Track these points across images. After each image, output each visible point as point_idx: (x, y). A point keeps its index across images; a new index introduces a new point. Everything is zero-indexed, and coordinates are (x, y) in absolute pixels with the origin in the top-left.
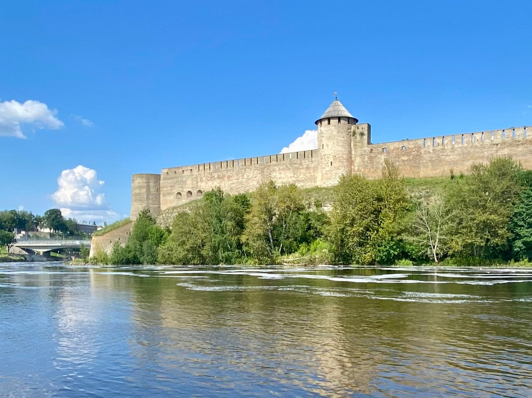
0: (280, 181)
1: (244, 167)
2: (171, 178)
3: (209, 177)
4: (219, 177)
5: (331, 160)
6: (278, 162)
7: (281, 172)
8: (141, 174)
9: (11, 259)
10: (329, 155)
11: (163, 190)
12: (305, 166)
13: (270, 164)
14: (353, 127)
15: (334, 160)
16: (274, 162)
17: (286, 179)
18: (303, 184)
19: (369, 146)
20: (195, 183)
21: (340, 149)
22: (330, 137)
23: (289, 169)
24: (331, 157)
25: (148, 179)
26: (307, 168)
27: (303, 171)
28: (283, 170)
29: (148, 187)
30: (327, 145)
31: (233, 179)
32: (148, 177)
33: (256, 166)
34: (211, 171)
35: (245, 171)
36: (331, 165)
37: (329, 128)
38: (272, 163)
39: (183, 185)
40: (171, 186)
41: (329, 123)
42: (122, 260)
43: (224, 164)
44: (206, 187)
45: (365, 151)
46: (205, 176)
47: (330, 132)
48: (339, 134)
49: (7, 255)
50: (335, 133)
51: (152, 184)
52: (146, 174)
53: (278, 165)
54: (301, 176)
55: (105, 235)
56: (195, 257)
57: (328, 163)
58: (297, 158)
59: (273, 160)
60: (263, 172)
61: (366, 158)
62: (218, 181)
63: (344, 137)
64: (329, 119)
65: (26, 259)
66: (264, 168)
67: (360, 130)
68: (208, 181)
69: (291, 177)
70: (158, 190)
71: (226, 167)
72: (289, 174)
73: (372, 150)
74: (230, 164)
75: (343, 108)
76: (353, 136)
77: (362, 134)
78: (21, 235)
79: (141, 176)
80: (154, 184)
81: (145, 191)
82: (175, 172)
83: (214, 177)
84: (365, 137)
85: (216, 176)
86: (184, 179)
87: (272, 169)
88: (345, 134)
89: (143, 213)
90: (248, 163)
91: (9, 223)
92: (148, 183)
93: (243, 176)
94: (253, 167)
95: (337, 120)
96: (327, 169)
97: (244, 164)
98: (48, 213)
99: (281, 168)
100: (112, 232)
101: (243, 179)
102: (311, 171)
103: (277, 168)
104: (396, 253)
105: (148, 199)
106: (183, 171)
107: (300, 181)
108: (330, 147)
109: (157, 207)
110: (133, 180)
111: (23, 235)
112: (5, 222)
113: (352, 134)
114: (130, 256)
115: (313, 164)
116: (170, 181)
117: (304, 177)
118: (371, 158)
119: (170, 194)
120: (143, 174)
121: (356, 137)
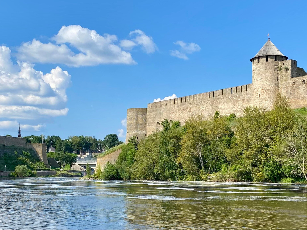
0: (224, 111)
1: (200, 101)
2: (154, 111)
3: (177, 109)
4: (184, 110)
5: (260, 92)
6: (223, 96)
7: (225, 104)
8: (132, 109)
9: (69, 175)
10: (258, 88)
11: (149, 121)
12: (242, 98)
13: (217, 97)
14: (280, 64)
15: (262, 93)
16: (220, 96)
17: (229, 109)
18: (240, 113)
19: (292, 79)
20: (168, 114)
21: (268, 83)
22: (259, 73)
23: (231, 101)
24: (259, 90)
25: (137, 112)
26: (243, 100)
27: (240, 102)
28: (226, 102)
29: (137, 118)
30: (257, 80)
31: (193, 110)
32: (137, 110)
33: (209, 99)
34: (179, 105)
35: (201, 104)
36: (260, 97)
37: (258, 66)
38: (219, 96)
39: (161, 117)
40: (153, 118)
41: (259, 62)
42: (109, 176)
43: (187, 98)
44: (175, 117)
45: (289, 84)
46: (175, 109)
47: (259, 69)
48: (267, 71)
49: (66, 172)
50: (263, 70)
51: (140, 116)
52: (136, 109)
53: (223, 98)
54: (239, 107)
55: (105, 157)
56: (150, 174)
57: (257, 95)
58: (236, 92)
59: (220, 94)
60: (213, 104)
61: (290, 90)
62: (183, 112)
63: (271, 73)
64: (258, 58)
65: (82, 174)
66: (214, 101)
67: (285, 66)
68: (177, 112)
69: (232, 108)
70: (145, 121)
71: (188, 101)
72: (231, 105)
73: (294, 82)
74: (191, 98)
75: (274, 48)
76: (280, 71)
77: (287, 69)
78: (85, 156)
79: (132, 110)
80: (141, 116)
81: (134, 122)
82: (156, 106)
83: (180, 109)
84: (289, 71)
85: (182, 109)
86: (161, 112)
87: (219, 102)
88: (271, 70)
89: (132, 140)
90: (203, 97)
91: (77, 146)
92: (137, 115)
93: (199, 108)
94: (206, 100)
95: (265, 59)
96: (257, 100)
97: (200, 98)
98: (108, 138)
99: (225, 100)
100: (110, 154)
101: (200, 110)
102: (246, 103)
103: (222, 101)
104: (279, 172)
105: (137, 128)
106: (161, 105)
107: (238, 111)
108: (258, 82)
109: (143, 135)
110: (127, 114)
111: (87, 155)
112: (74, 146)
113: (279, 69)
114: (113, 172)
115: (247, 97)
116: (152, 114)
117: (241, 107)
118: (293, 90)
119: (152, 123)
120: (133, 108)
121: (282, 72)
